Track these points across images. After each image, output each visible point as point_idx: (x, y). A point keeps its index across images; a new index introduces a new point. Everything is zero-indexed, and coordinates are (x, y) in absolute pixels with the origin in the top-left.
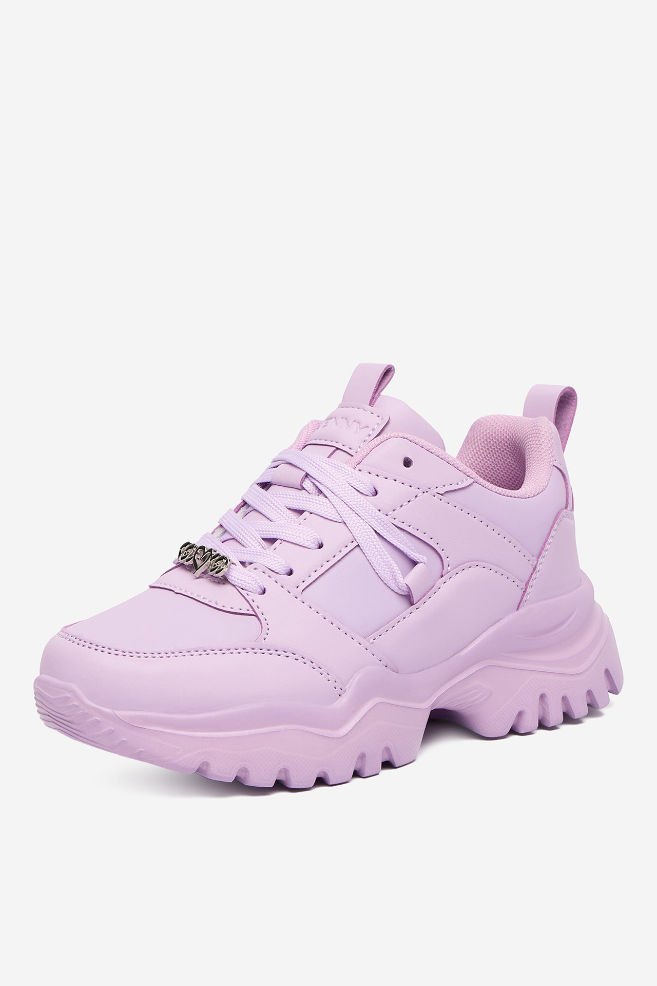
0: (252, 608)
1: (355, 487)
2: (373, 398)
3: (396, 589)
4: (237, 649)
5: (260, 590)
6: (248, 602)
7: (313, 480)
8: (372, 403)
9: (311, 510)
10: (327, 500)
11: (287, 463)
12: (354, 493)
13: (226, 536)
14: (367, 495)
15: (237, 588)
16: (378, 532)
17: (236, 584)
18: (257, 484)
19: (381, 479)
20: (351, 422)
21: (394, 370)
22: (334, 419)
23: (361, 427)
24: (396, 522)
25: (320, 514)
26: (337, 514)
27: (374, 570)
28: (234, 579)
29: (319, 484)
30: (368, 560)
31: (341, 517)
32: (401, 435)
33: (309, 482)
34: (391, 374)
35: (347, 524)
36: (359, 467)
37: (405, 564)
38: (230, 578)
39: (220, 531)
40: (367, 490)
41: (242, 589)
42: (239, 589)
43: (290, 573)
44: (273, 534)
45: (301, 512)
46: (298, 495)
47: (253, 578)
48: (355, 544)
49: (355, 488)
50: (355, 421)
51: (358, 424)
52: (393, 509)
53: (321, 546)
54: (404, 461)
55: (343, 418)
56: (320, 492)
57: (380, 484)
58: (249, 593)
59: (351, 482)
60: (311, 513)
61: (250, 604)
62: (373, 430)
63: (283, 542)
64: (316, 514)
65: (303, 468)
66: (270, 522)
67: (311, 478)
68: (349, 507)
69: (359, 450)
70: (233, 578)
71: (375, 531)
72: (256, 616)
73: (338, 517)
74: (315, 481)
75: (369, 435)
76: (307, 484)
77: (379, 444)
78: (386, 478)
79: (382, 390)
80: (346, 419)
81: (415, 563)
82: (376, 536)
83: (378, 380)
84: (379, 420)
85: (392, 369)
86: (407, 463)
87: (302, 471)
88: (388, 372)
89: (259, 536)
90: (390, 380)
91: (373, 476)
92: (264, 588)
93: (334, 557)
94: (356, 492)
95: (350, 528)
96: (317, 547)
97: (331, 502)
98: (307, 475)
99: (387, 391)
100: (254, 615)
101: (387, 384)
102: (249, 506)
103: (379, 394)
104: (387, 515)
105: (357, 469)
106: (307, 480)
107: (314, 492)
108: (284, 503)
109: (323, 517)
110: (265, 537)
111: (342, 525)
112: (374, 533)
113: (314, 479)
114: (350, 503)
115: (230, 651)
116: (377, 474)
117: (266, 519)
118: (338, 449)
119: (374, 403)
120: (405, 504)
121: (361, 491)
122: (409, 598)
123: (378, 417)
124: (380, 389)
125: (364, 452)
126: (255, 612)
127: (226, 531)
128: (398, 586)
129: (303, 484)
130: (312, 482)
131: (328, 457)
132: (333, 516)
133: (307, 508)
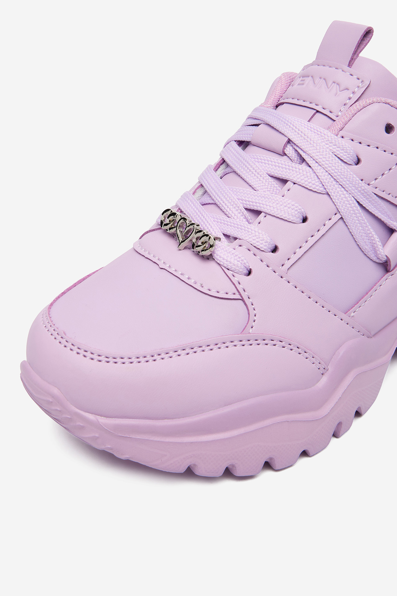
0: (239, 292)
1: (339, 156)
2: (352, 59)
3: (375, 259)
4: (224, 343)
5: (246, 272)
6: (234, 284)
7: (295, 147)
8: (350, 65)
9: (295, 180)
10: (311, 170)
11: (266, 124)
12: (338, 163)
13: (207, 200)
14: (351, 165)
15: (223, 268)
16: (361, 203)
17: (221, 263)
18: (235, 141)
19: (363, 146)
20: (330, 83)
21: (373, 32)
22: (310, 78)
23: (341, 90)
24: (377, 191)
25: (304, 185)
26: (321, 185)
27: (356, 241)
28: (219, 259)
29: (302, 152)
30: (351, 233)
31: (325, 189)
32: (383, 100)
33: (291, 148)
34: (370, 36)
35: (331, 197)
36: (341, 133)
37: (383, 232)
38: (215, 256)
39: (200, 192)
40: (351, 159)
41: (228, 269)
42: (225, 269)
43: (275, 250)
44: (257, 206)
45: (284, 181)
46: (280, 162)
47: (239, 258)
48: (338, 216)
49: (339, 158)
50: (334, 82)
51: (338, 86)
52: (375, 178)
53: (305, 220)
54: (386, 127)
55: (321, 78)
56: (303, 160)
57: (364, 152)
58: (235, 274)
59: (335, 150)
60: (295, 183)
61: (236, 288)
62: (353, 93)
63: (268, 216)
64: (300, 185)
65: (285, 133)
66: (252, 190)
67: (293, 145)
68: (333, 178)
69: (340, 114)
70: (218, 257)
71: (358, 202)
72: (242, 300)
73: (322, 189)
74: (298, 149)
75: (350, 99)
76: (289, 150)
77: (361, 109)
78: (369, 146)
79: (361, 52)
80: (324, 79)
81: (391, 231)
82: (359, 208)
83: (358, 42)
84: (359, 83)
85: (372, 31)
86: (389, 129)
87: (283, 136)
88: (368, 33)
89: (241, 205)
90: (368, 42)
91: (355, 143)
92: (250, 269)
93: (318, 231)
94: (340, 161)
95: (333, 200)
96: (301, 221)
97: (315, 173)
98: (289, 141)
99: (365, 53)
100: (240, 299)
101: (365, 46)
102: (228, 165)
103: (358, 55)
104: (369, 185)
105: (339, 136)
106: (289, 146)
107: (296, 159)
108: (266, 170)
109: (307, 188)
110: (249, 207)
111: (326, 196)
112: (357, 204)
113: (297, 146)
114: (335, 174)
115: (218, 346)
116: (360, 141)
117: (247, 186)
118: (318, 111)
119: (353, 64)
120: (386, 173)
121: (345, 161)
122: (386, 266)
123: (358, 79)
124: (359, 51)
125: (347, 117)
126: (241, 297)
127: (206, 192)
128: (376, 256)
129: (285, 150)
130: (294, 148)
131: (309, 121)
132: (317, 188)
133: (291, 178)
